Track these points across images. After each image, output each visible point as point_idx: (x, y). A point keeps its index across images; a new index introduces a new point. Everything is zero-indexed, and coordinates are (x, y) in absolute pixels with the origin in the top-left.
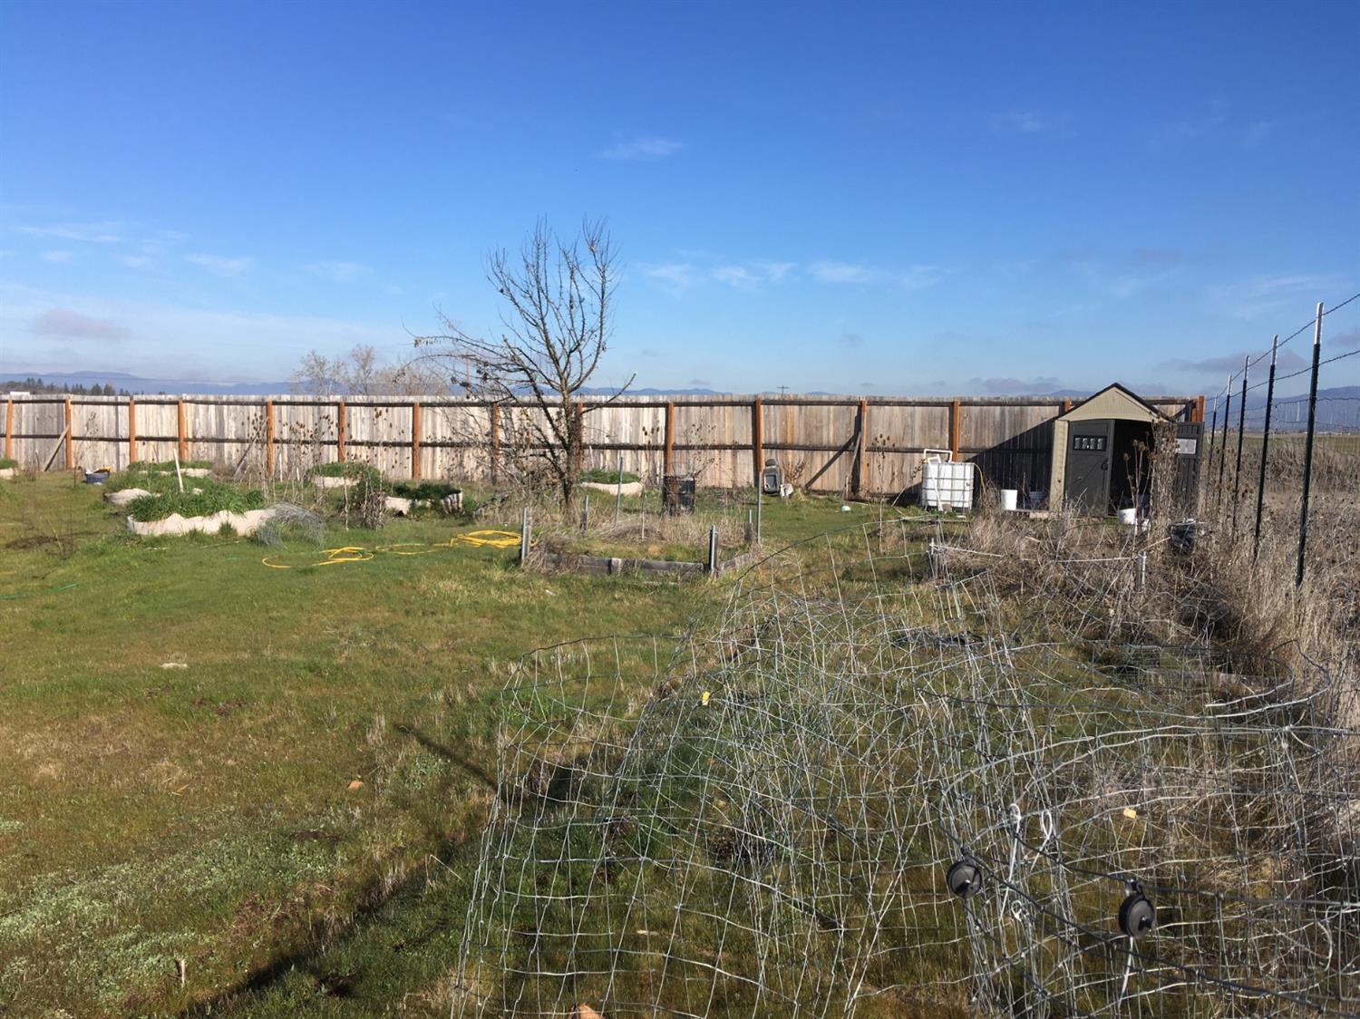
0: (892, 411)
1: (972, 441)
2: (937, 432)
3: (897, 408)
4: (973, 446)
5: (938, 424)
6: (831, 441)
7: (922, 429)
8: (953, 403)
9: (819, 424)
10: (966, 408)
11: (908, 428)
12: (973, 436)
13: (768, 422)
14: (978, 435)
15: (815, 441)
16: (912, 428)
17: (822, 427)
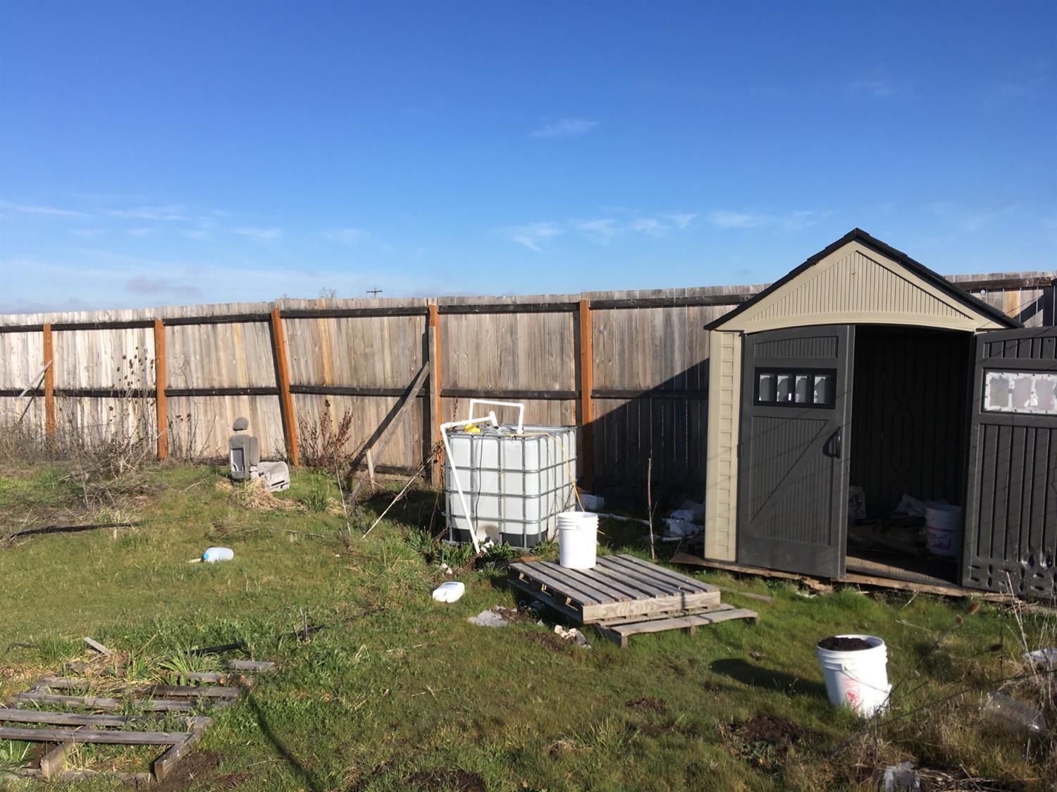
0: (480, 323)
1: (616, 377)
2: (555, 359)
3: (487, 317)
4: (617, 385)
5: (557, 344)
6: (389, 380)
7: (530, 354)
8: (578, 304)
9: (368, 350)
10: (602, 312)
11: (508, 351)
12: (615, 365)
13: (294, 351)
14: (627, 365)
15: (365, 381)
16: (514, 353)
17: (373, 355)
